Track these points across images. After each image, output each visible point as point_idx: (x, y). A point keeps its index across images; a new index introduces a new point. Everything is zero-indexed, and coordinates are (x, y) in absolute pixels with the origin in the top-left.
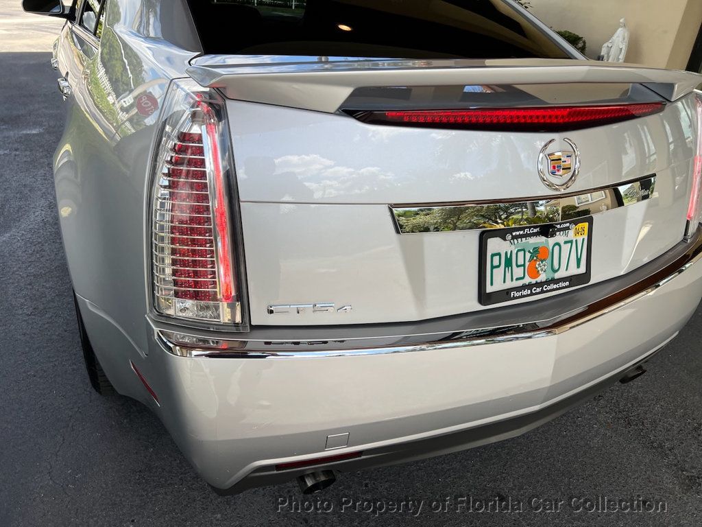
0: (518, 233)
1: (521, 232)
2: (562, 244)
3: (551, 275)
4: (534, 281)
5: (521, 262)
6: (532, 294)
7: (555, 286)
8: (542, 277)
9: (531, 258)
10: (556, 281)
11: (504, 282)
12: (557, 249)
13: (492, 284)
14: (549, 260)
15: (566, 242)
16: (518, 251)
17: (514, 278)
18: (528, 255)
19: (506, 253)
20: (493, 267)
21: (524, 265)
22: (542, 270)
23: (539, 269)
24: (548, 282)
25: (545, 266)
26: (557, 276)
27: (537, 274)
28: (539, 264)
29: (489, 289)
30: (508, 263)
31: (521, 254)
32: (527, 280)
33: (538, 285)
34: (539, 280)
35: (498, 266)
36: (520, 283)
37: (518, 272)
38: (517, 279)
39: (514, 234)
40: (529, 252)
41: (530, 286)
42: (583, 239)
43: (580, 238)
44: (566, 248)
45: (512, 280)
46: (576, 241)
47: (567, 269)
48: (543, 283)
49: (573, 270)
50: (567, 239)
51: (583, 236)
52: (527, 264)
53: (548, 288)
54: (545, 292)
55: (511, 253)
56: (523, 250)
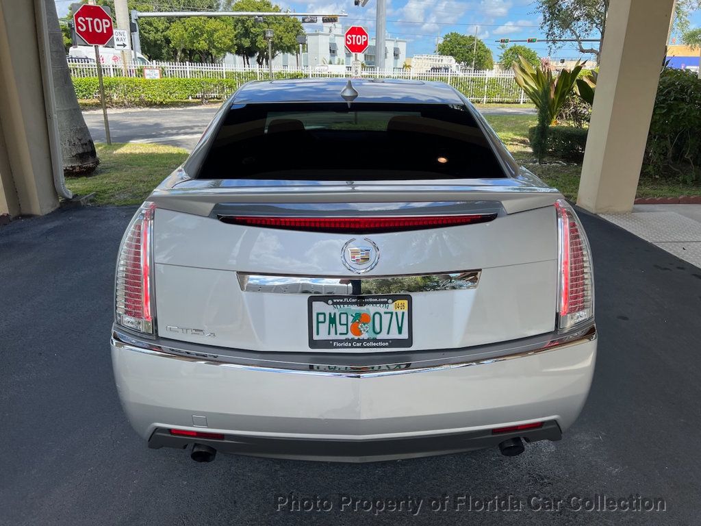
0: (338, 301)
1: (341, 301)
2: (383, 314)
3: (373, 336)
4: (356, 338)
5: (344, 321)
6: (352, 347)
7: (375, 344)
8: (365, 336)
9: (354, 321)
10: (375, 340)
11: (329, 334)
12: (377, 317)
13: (318, 334)
14: (370, 324)
15: (385, 313)
16: (341, 313)
17: (338, 332)
18: (351, 318)
19: (330, 314)
20: (318, 322)
21: (347, 325)
22: (364, 331)
23: (362, 329)
24: (368, 340)
25: (367, 327)
26: (379, 337)
27: (360, 333)
28: (361, 326)
29: (315, 337)
30: (332, 321)
31: (344, 317)
32: (350, 336)
33: (359, 341)
34: (361, 337)
35: (324, 322)
36: (343, 337)
37: (341, 329)
38: (341, 334)
39: (335, 301)
40: (352, 315)
41: (352, 341)
42: (403, 313)
43: (400, 311)
44: (386, 318)
45: (336, 334)
46: (396, 313)
47: (388, 333)
48: (363, 340)
49: (394, 335)
50: (387, 311)
51: (402, 310)
52: (350, 324)
53: (368, 344)
54: (367, 347)
55: (335, 314)
56: (346, 313)
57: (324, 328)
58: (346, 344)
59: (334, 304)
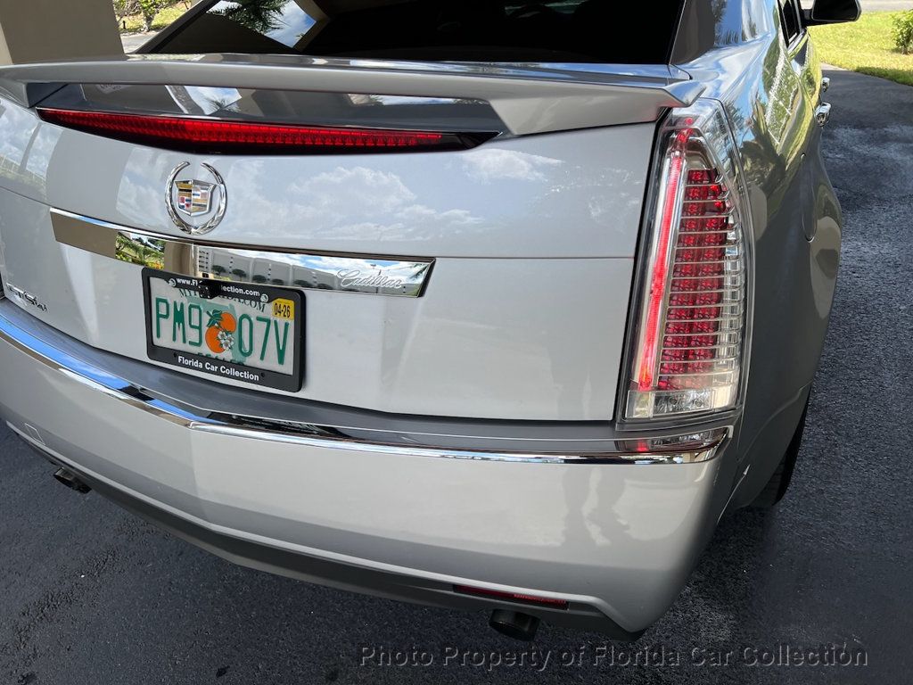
0: (184, 282)
1: (188, 282)
2: (253, 320)
3: (239, 358)
4: (214, 355)
5: (195, 322)
6: (203, 370)
7: (237, 373)
8: (227, 355)
9: (211, 325)
10: (240, 366)
11: (174, 339)
12: (246, 323)
13: (159, 335)
14: (236, 334)
15: (259, 319)
16: (191, 307)
17: (188, 340)
18: (206, 319)
19: (175, 303)
20: (159, 316)
21: (199, 328)
22: (227, 345)
23: (223, 341)
24: (229, 364)
26: (249, 361)
27: (219, 348)
28: (222, 336)
29: (156, 341)
30: (179, 317)
31: (195, 312)
32: (205, 350)
33: (216, 362)
34: (221, 356)
35: (166, 317)
36: (195, 350)
37: (193, 335)
38: (191, 343)
39: (179, 281)
40: (208, 313)
41: (203, 358)
42: (287, 325)
43: (281, 320)
44: (260, 328)
45: (184, 341)
46: (276, 322)
47: (262, 358)
48: (223, 362)
49: (271, 363)
50: (261, 315)
51: (286, 320)
52: (205, 329)
53: (227, 372)
54: (225, 375)
55: (182, 305)
56: (198, 307)
57: (167, 325)
58: (196, 364)
59: (178, 286)
